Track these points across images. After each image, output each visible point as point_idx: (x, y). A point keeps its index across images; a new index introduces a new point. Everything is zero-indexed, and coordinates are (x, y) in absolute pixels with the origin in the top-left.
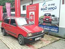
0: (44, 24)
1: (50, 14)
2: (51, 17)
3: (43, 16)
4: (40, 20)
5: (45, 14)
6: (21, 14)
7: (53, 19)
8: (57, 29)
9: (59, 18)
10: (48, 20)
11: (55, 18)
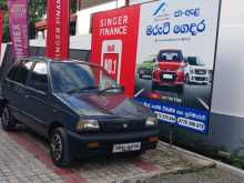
4: (141, 77)
5: (162, 52)
7: (191, 75)
9: (212, 72)
11: (197, 71)
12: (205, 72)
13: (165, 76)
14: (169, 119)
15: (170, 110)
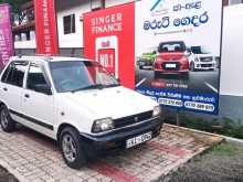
0: (158, 84)
1: (182, 43)
2: (186, 53)
3: (155, 52)
4: (141, 68)
5: (162, 44)
6: (61, 46)
7: (196, 63)
8: (212, 100)
9: (219, 59)
10: (174, 66)
11: (202, 59)
12: (211, 59)
13: (168, 66)
14: (175, 103)
15: (176, 95)
